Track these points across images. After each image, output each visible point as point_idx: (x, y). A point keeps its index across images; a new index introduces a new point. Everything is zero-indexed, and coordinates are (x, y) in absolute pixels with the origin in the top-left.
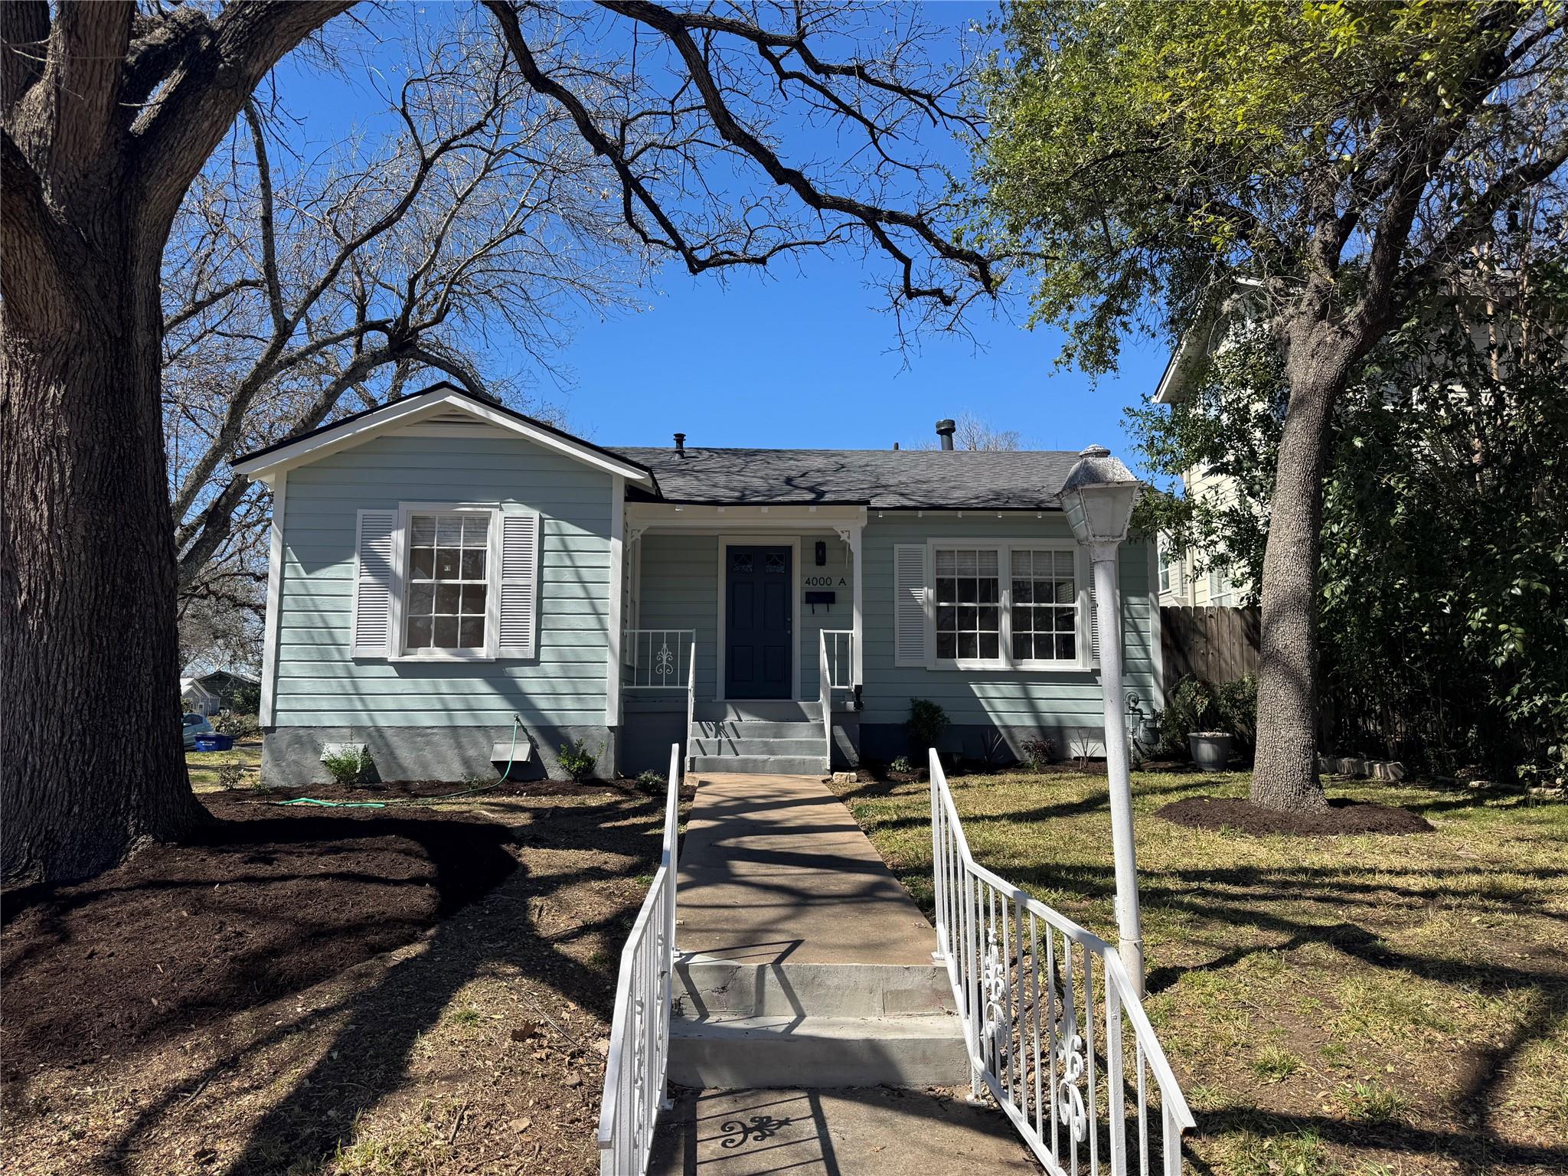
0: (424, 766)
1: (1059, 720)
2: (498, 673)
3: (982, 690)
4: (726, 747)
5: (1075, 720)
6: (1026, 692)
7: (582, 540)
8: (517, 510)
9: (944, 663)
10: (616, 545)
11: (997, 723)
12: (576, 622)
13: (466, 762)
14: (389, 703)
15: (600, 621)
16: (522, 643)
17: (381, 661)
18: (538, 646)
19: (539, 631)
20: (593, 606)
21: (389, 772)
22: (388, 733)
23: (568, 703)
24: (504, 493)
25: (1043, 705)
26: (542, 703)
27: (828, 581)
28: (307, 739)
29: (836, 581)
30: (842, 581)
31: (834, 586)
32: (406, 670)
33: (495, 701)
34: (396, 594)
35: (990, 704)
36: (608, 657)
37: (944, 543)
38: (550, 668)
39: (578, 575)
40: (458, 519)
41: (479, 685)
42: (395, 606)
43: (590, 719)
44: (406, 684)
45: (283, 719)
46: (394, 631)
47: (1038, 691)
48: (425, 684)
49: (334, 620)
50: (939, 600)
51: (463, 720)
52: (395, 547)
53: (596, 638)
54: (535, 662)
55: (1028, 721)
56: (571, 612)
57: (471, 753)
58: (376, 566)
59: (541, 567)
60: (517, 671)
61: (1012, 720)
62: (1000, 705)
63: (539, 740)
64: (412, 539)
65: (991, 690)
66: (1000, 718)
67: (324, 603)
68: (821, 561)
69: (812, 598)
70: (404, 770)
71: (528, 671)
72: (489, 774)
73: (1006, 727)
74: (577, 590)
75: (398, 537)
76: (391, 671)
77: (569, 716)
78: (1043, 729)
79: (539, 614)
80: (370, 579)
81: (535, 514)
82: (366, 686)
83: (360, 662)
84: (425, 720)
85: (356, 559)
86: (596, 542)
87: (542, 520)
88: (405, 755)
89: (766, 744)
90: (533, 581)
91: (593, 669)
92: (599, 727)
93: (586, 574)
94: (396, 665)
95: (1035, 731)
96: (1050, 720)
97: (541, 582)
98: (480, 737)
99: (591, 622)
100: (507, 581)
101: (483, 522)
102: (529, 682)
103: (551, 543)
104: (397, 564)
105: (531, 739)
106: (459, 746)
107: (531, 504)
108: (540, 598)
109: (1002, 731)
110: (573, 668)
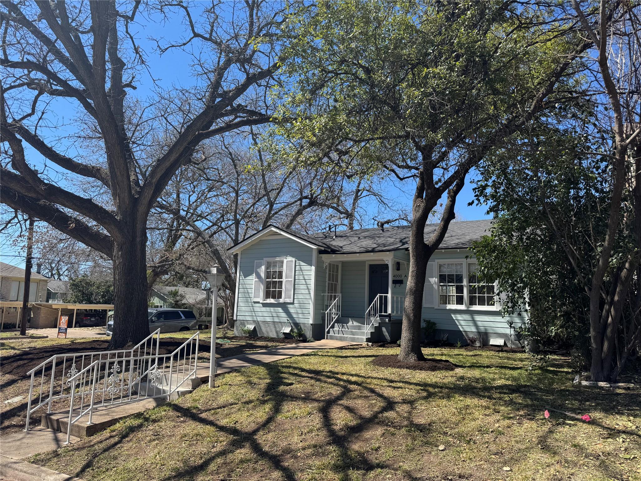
0: (268, 333)
1: (486, 329)
2: (284, 306)
3: (456, 317)
4: (340, 332)
5: (493, 330)
6: (473, 318)
7: (305, 267)
8: (290, 258)
9: (442, 306)
10: (313, 268)
11: (461, 330)
12: (303, 291)
13: (277, 332)
14: (260, 314)
15: (309, 291)
16: (290, 298)
17: (258, 303)
18: (294, 299)
19: (294, 294)
20: (307, 287)
21: (260, 334)
22: (260, 323)
23: (301, 316)
24: (287, 254)
25: (479, 324)
26: (294, 316)
27: (400, 276)
28: (243, 323)
29: (403, 276)
30: (406, 276)
31: (403, 278)
32: (265, 305)
33: (284, 315)
34: (262, 284)
35: (459, 322)
36: (311, 303)
37: (442, 261)
38: (296, 305)
39: (304, 277)
40: (276, 262)
41: (280, 310)
42: (262, 287)
43: (305, 321)
44: (264, 309)
45: (239, 318)
46: (262, 294)
47: (478, 318)
48: (268, 309)
49: (250, 291)
50: (440, 283)
51: (276, 320)
52: (262, 270)
53: (308, 296)
54: (293, 303)
55: (473, 329)
56: (302, 289)
57: (278, 329)
58: (258, 276)
59: (295, 275)
60: (289, 306)
61: (467, 329)
62: (463, 323)
63: (294, 327)
64: (267, 268)
65: (459, 317)
66: (462, 328)
67: (248, 286)
68: (398, 269)
69: (395, 282)
70: (263, 333)
71: (291, 306)
72: (282, 336)
73: (465, 331)
74: (303, 282)
75: (263, 268)
76: (261, 305)
77: (300, 320)
78: (479, 333)
79: (294, 289)
80: (257, 280)
81: (294, 259)
82: (256, 309)
83: (255, 302)
84: (268, 319)
85: (254, 274)
86: (308, 267)
87: (295, 261)
88: (264, 329)
89: (352, 332)
90: (293, 279)
91: (307, 306)
92: (308, 324)
93: (306, 277)
94: (262, 303)
95: (476, 333)
96: (482, 329)
97: (295, 280)
98: (280, 324)
99: (307, 291)
100: (287, 280)
101: (282, 262)
102: (292, 309)
103: (298, 268)
104: (263, 275)
105: (292, 326)
106: (275, 327)
107: (293, 257)
108: (294, 285)
109: (463, 333)
110: (302, 305)
